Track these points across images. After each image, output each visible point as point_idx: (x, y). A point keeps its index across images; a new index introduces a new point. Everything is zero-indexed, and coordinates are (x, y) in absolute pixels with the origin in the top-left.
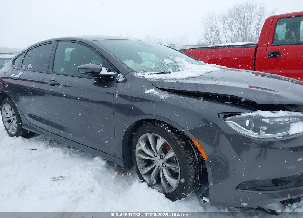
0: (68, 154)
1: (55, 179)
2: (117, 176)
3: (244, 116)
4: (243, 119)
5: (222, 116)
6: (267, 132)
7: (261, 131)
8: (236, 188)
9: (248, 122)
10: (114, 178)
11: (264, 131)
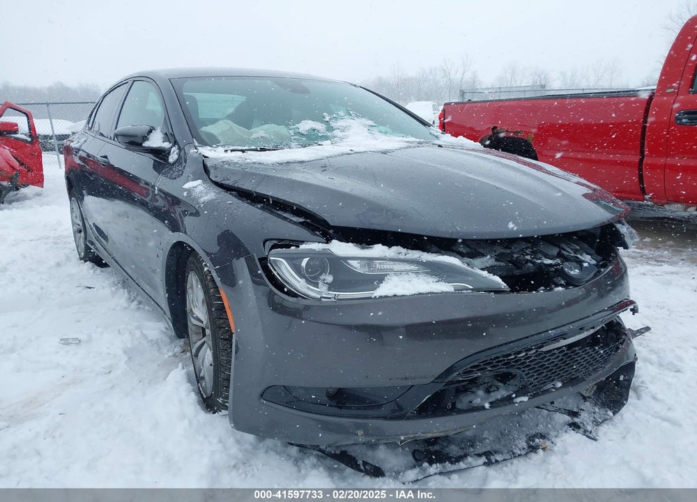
0: (135, 302)
1: (66, 342)
2: (177, 354)
3: (303, 250)
4: (299, 256)
5: (269, 244)
6: (331, 287)
7: (320, 284)
8: (262, 395)
9: (304, 262)
10: (169, 356)
11: (327, 283)
